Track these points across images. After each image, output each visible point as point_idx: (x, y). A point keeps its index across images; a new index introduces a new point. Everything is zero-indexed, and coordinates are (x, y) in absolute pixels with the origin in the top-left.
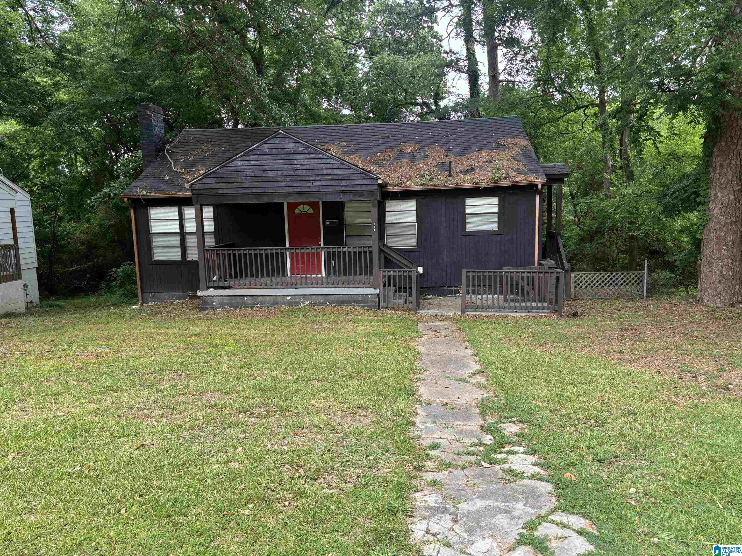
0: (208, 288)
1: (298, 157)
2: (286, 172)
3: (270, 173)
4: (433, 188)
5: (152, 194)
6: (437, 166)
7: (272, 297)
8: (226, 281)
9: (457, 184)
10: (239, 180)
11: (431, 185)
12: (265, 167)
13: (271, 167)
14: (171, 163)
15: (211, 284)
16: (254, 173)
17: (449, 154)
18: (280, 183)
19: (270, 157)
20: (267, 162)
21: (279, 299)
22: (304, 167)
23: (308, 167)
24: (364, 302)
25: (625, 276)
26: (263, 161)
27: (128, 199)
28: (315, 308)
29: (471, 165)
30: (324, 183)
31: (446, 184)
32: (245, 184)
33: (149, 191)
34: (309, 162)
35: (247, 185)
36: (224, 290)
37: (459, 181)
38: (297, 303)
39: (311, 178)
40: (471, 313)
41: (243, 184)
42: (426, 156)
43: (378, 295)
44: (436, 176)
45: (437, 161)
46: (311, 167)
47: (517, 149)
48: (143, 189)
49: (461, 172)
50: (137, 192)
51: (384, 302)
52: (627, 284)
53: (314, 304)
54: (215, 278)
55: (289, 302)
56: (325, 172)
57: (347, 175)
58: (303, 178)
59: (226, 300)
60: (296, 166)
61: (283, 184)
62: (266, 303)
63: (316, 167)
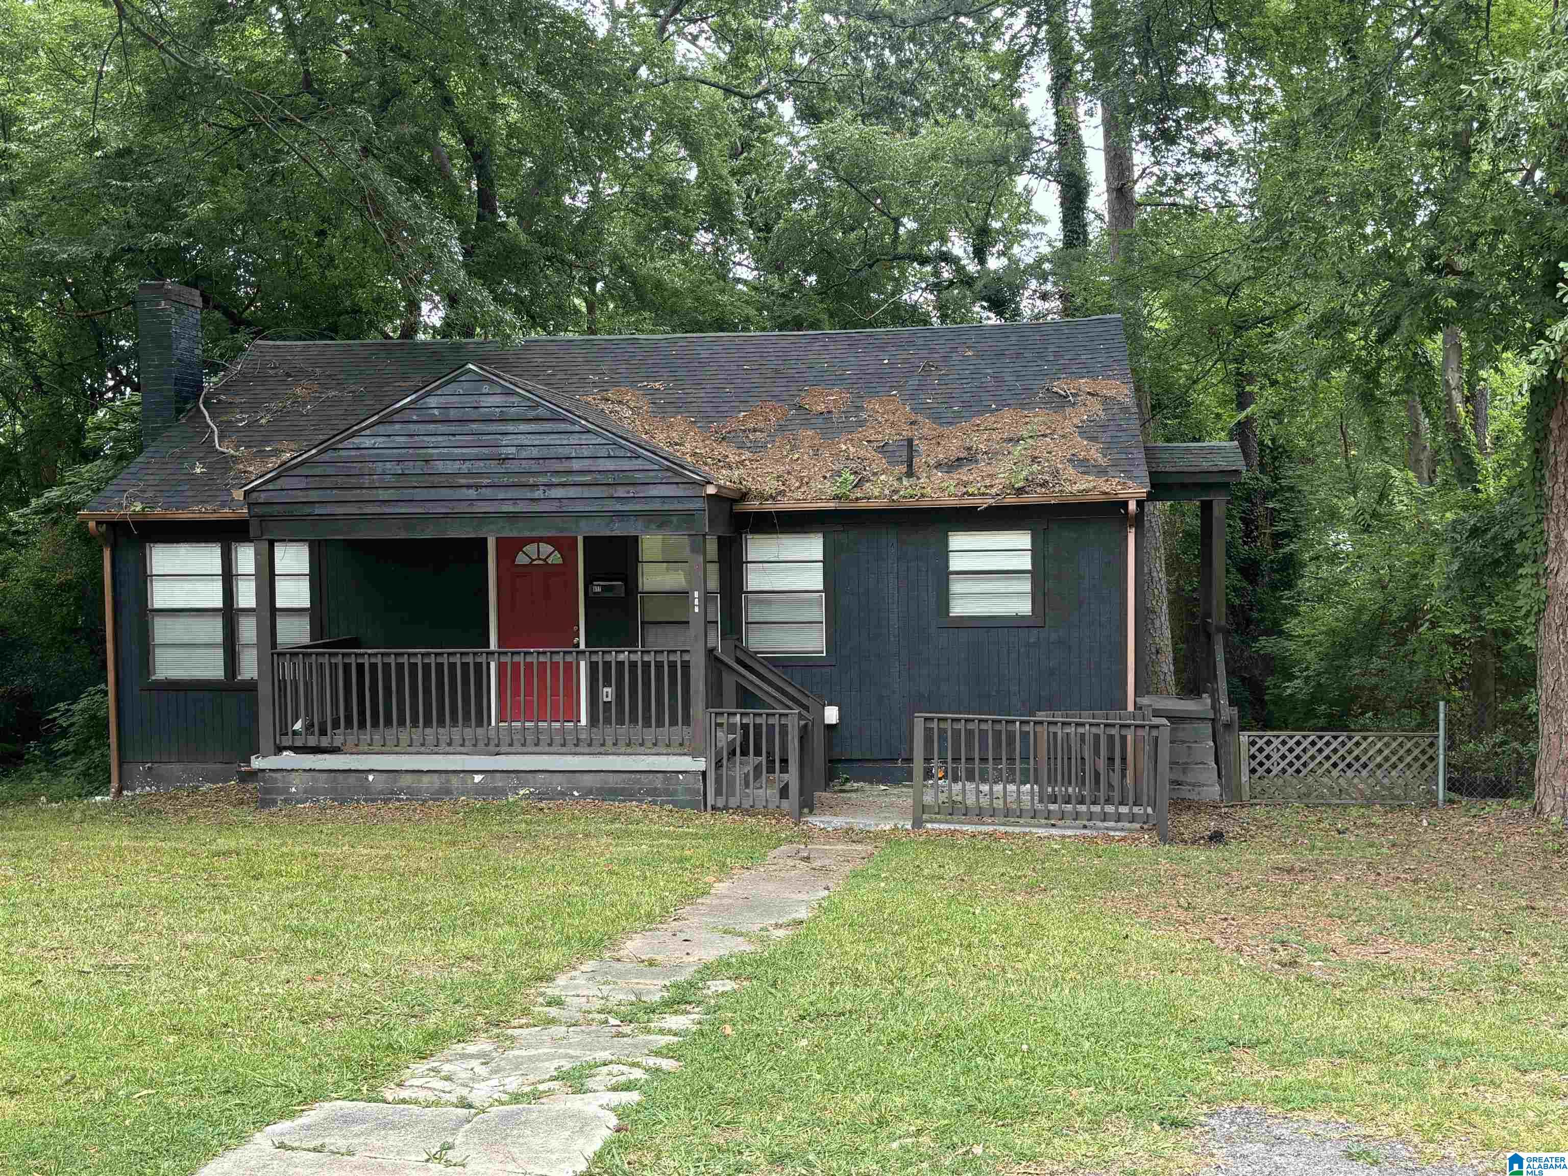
0: (279, 750)
1: (510, 428)
2: (481, 464)
3: (440, 467)
4: (862, 505)
5: (158, 513)
6: (883, 449)
7: (436, 776)
8: (323, 732)
9: (923, 495)
10: (366, 481)
11: (857, 499)
12: (430, 451)
13: (446, 450)
14: (213, 432)
15: (287, 741)
16: (401, 466)
17: (920, 418)
18: (464, 490)
19: (442, 428)
20: (433, 439)
21: (455, 781)
22: (524, 454)
23: (535, 452)
24: (667, 792)
25: (1387, 745)
26: (425, 438)
27: (98, 523)
28: (542, 805)
29: (970, 449)
30: (572, 492)
31: (895, 498)
32: (380, 492)
33: (150, 503)
34: (536, 440)
35: (383, 495)
36: (320, 756)
37: (928, 490)
38: (499, 792)
39: (542, 480)
40: (936, 826)
41: (375, 491)
42: (861, 423)
43: (704, 773)
44: (875, 474)
45: (889, 435)
46: (545, 452)
47: (1096, 406)
48: (136, 497)
49: (939, 466)
50: (120, 505)
51: (718, 792)
52: (1394, 766)
53: (541, 796)
54: (298, 726)
55: (479, 791)
56: (576, 465)
57: (630, 474)
58: (524, 480)
59: (323, 782)
60: (504, 450)
61: (472, 493)
62: (419, 791)
63: (552, 452)
